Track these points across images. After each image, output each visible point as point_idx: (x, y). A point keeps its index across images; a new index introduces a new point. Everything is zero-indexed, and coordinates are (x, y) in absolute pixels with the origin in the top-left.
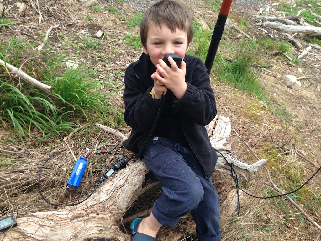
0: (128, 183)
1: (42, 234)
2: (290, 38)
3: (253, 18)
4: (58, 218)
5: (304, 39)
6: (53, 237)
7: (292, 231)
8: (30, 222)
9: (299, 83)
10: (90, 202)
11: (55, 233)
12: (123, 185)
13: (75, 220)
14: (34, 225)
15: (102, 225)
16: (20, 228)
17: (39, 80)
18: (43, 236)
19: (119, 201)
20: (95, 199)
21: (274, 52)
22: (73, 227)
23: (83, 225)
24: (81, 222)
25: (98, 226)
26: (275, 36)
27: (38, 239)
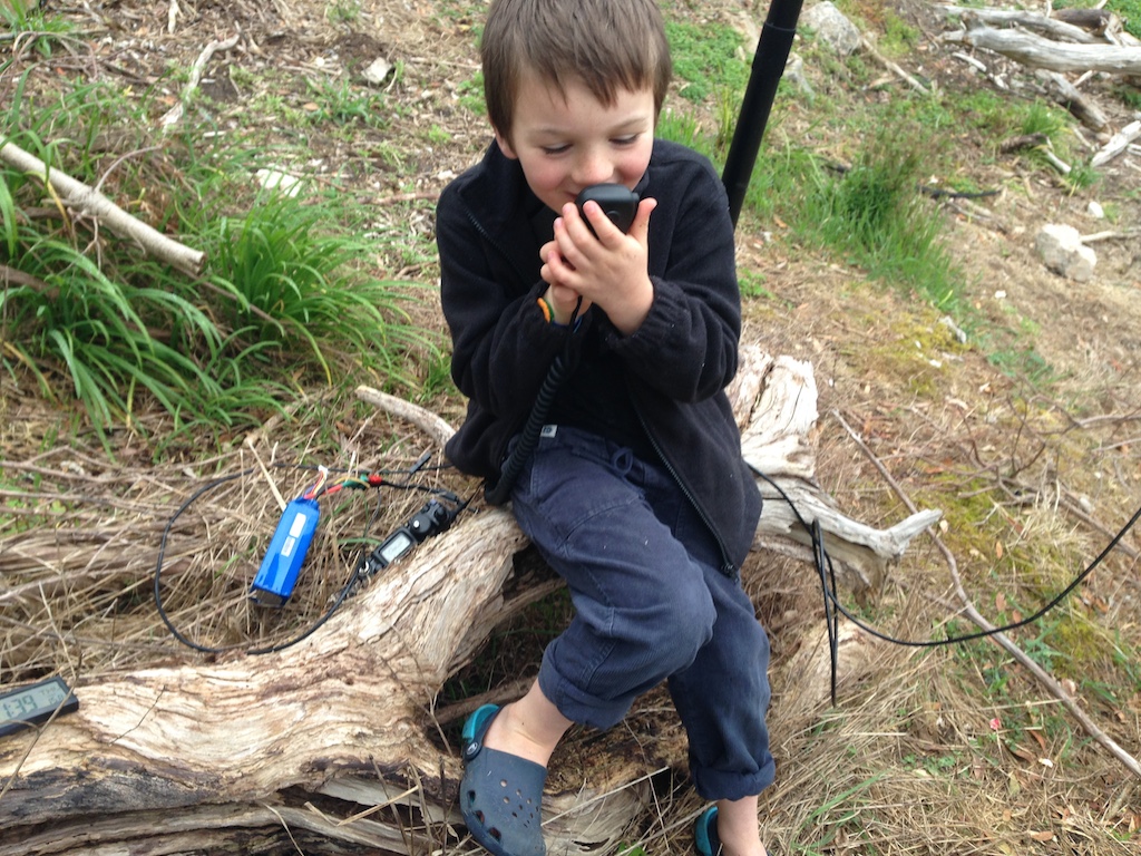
0: (456, 581)
1: (162, 741)
2: (1064, 92)
3: (937, 16)
4: (216, 688)
5: (1115, 95)
6: (199, 752)
7: (1030, 772)
8: (121, 700)
9: (1090, 257)
10: (323, 640)
11: (205, 737)
12: (436, 589)
13: (275, 699)
14: (137, 708)
15: (365, 719)
16: (88, 717)
17: (165, 231)
18: (165, 747)
19: (422, 640)
20: (341, 631)
21: (1006, 142)
22: (267, 721)
23: (300, 715)
24: (293, 706)
25: (352, 722)
26: (1014, 82)
27: (148, 755)
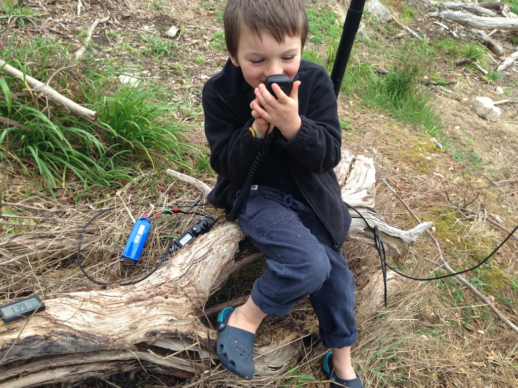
2: (484, 38)
3: (426, 5)
5: (508, 39)
9: (498, 111)
21: (458, 61)
26: (461, 34)
